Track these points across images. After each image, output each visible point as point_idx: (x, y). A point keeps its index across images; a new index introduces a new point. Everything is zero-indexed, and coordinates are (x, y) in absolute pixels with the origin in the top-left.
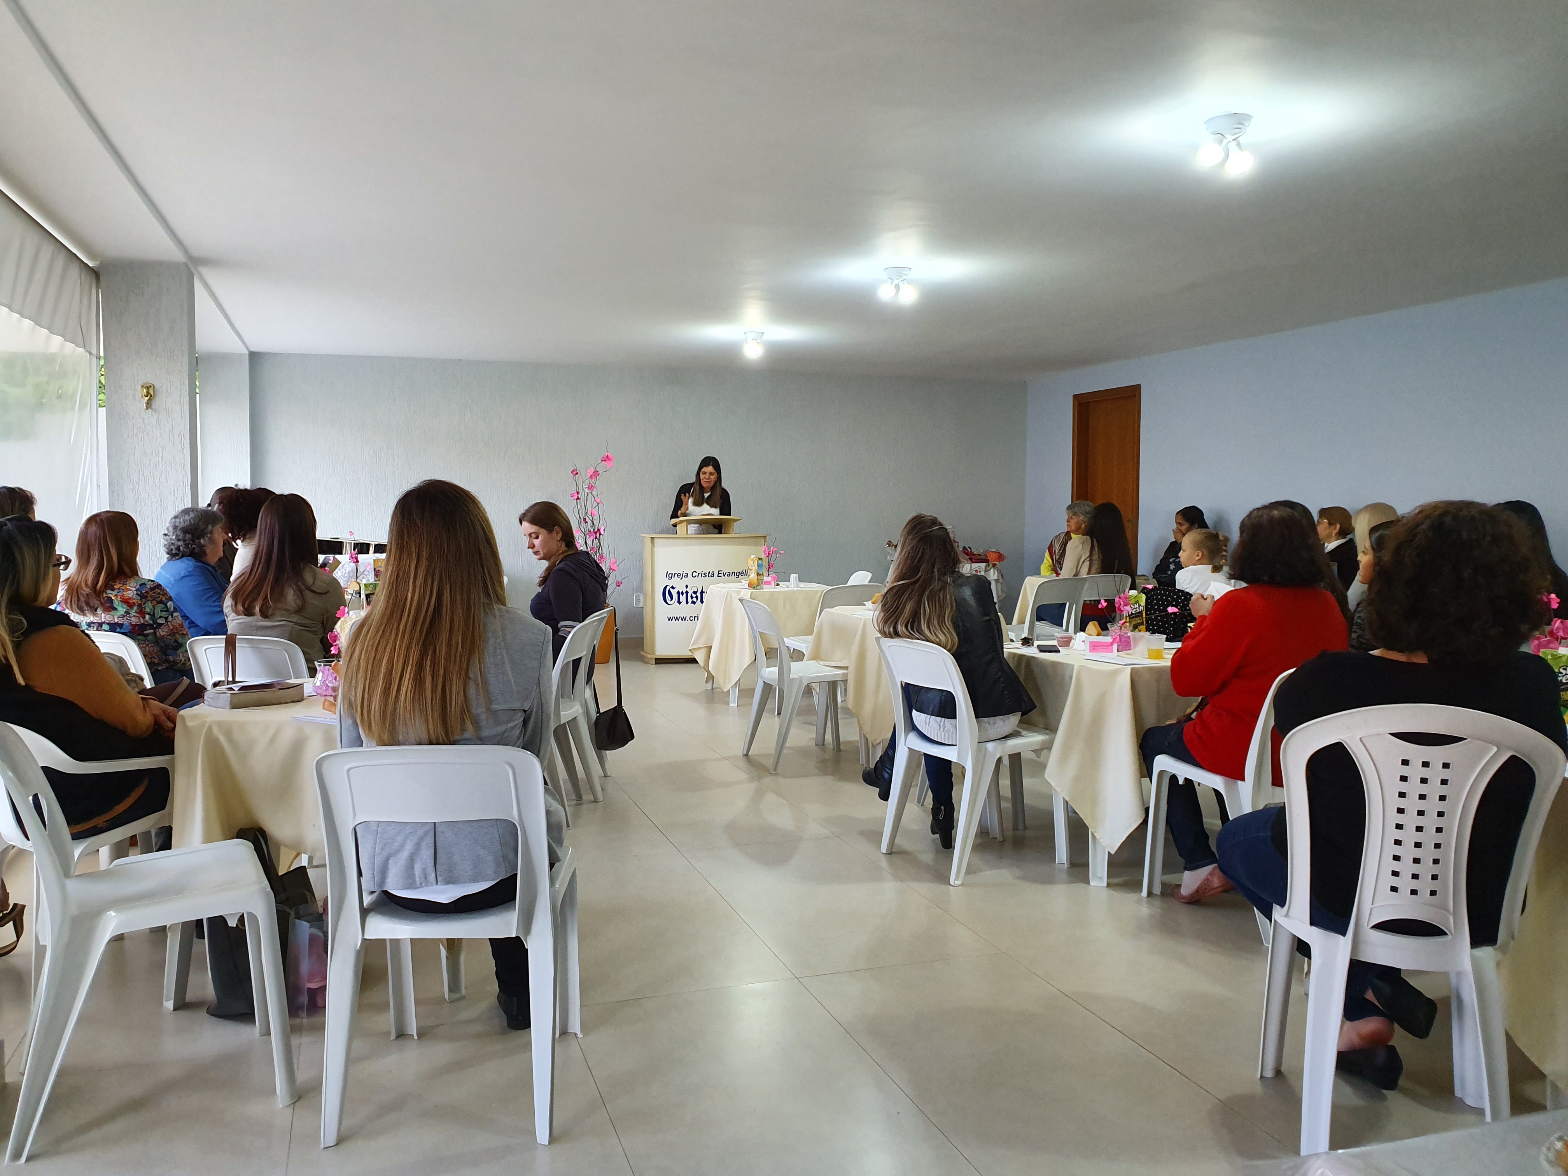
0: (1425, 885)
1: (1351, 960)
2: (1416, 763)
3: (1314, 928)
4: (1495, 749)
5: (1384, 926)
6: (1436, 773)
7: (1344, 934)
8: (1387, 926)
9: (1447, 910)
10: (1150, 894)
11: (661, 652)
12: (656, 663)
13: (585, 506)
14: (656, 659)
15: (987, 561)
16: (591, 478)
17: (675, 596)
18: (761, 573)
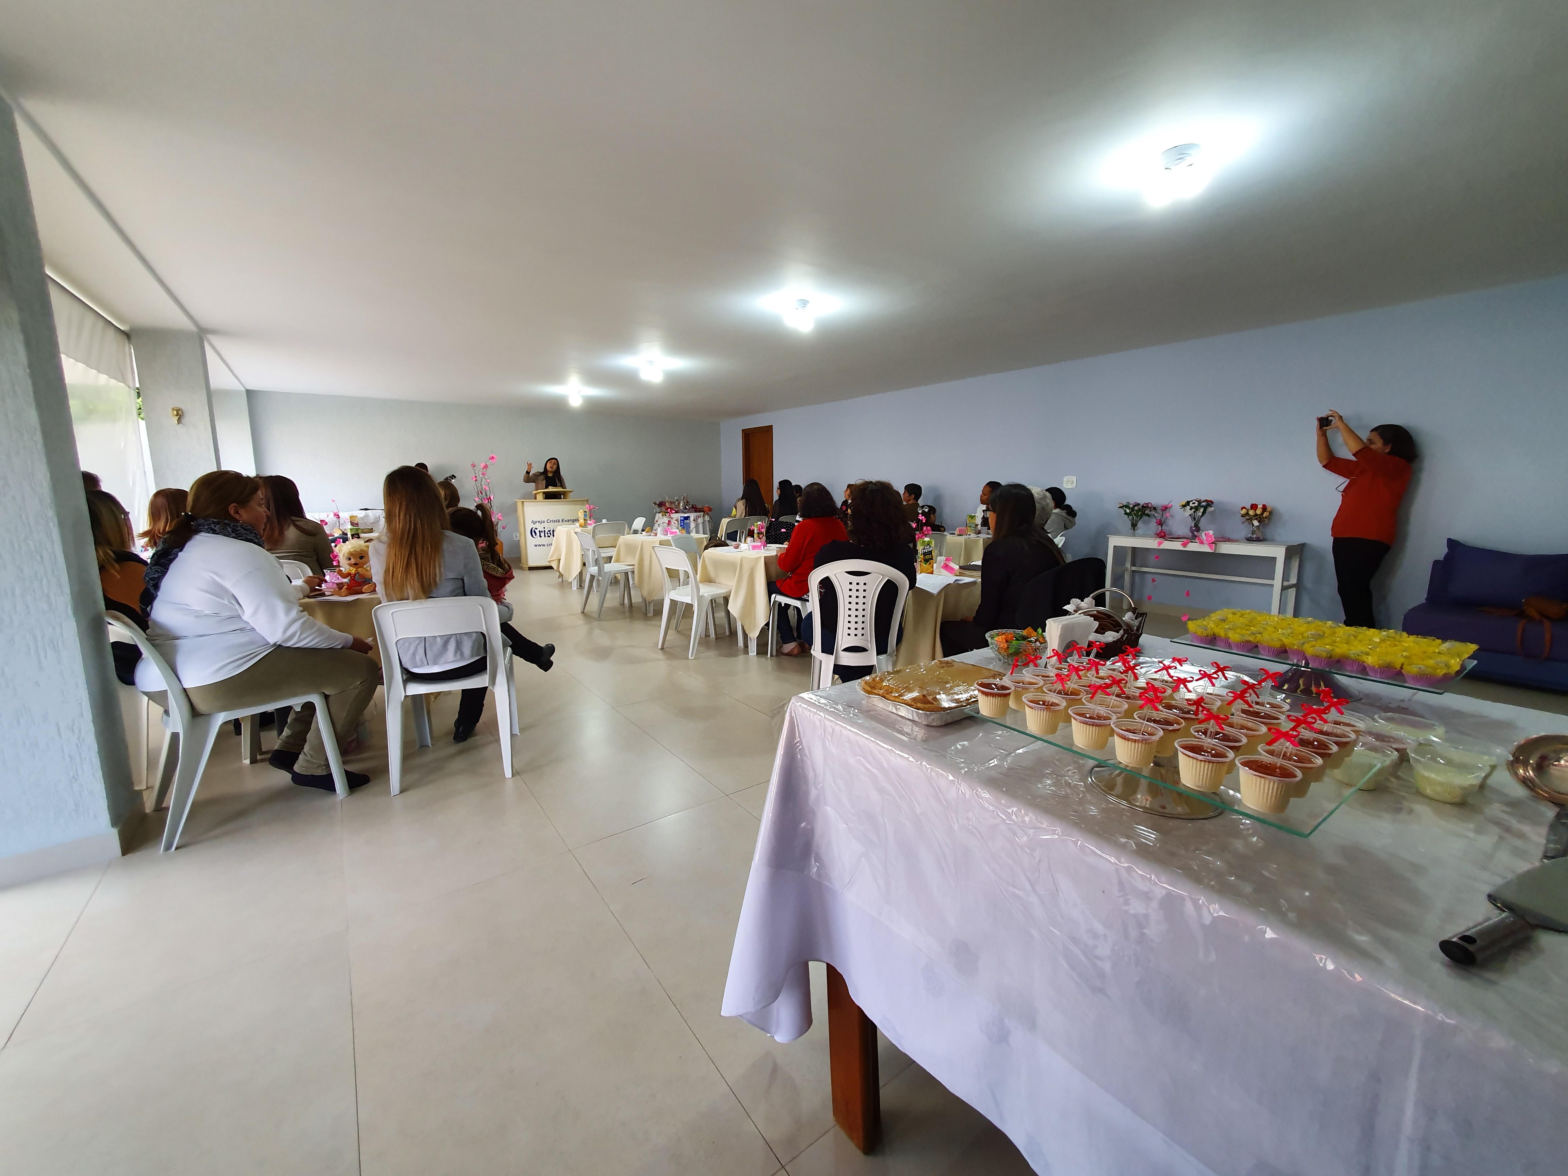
0: (860, 632)
1: (835, 665)
2: (854, 584)
3: (824, 654)
4: (882, 577)
5: (846, 650)
6: (861, 587)
7: (833, 655)
8: (847, 649)
9: (867, 641)
10: (771, 655)
11: (532, 564)
12: (529, 570)
13: (481, 485)
14: (529, 568)
15: (704, 511)
16: (483, 468)
17: (538, 533)
18: (586, 519)
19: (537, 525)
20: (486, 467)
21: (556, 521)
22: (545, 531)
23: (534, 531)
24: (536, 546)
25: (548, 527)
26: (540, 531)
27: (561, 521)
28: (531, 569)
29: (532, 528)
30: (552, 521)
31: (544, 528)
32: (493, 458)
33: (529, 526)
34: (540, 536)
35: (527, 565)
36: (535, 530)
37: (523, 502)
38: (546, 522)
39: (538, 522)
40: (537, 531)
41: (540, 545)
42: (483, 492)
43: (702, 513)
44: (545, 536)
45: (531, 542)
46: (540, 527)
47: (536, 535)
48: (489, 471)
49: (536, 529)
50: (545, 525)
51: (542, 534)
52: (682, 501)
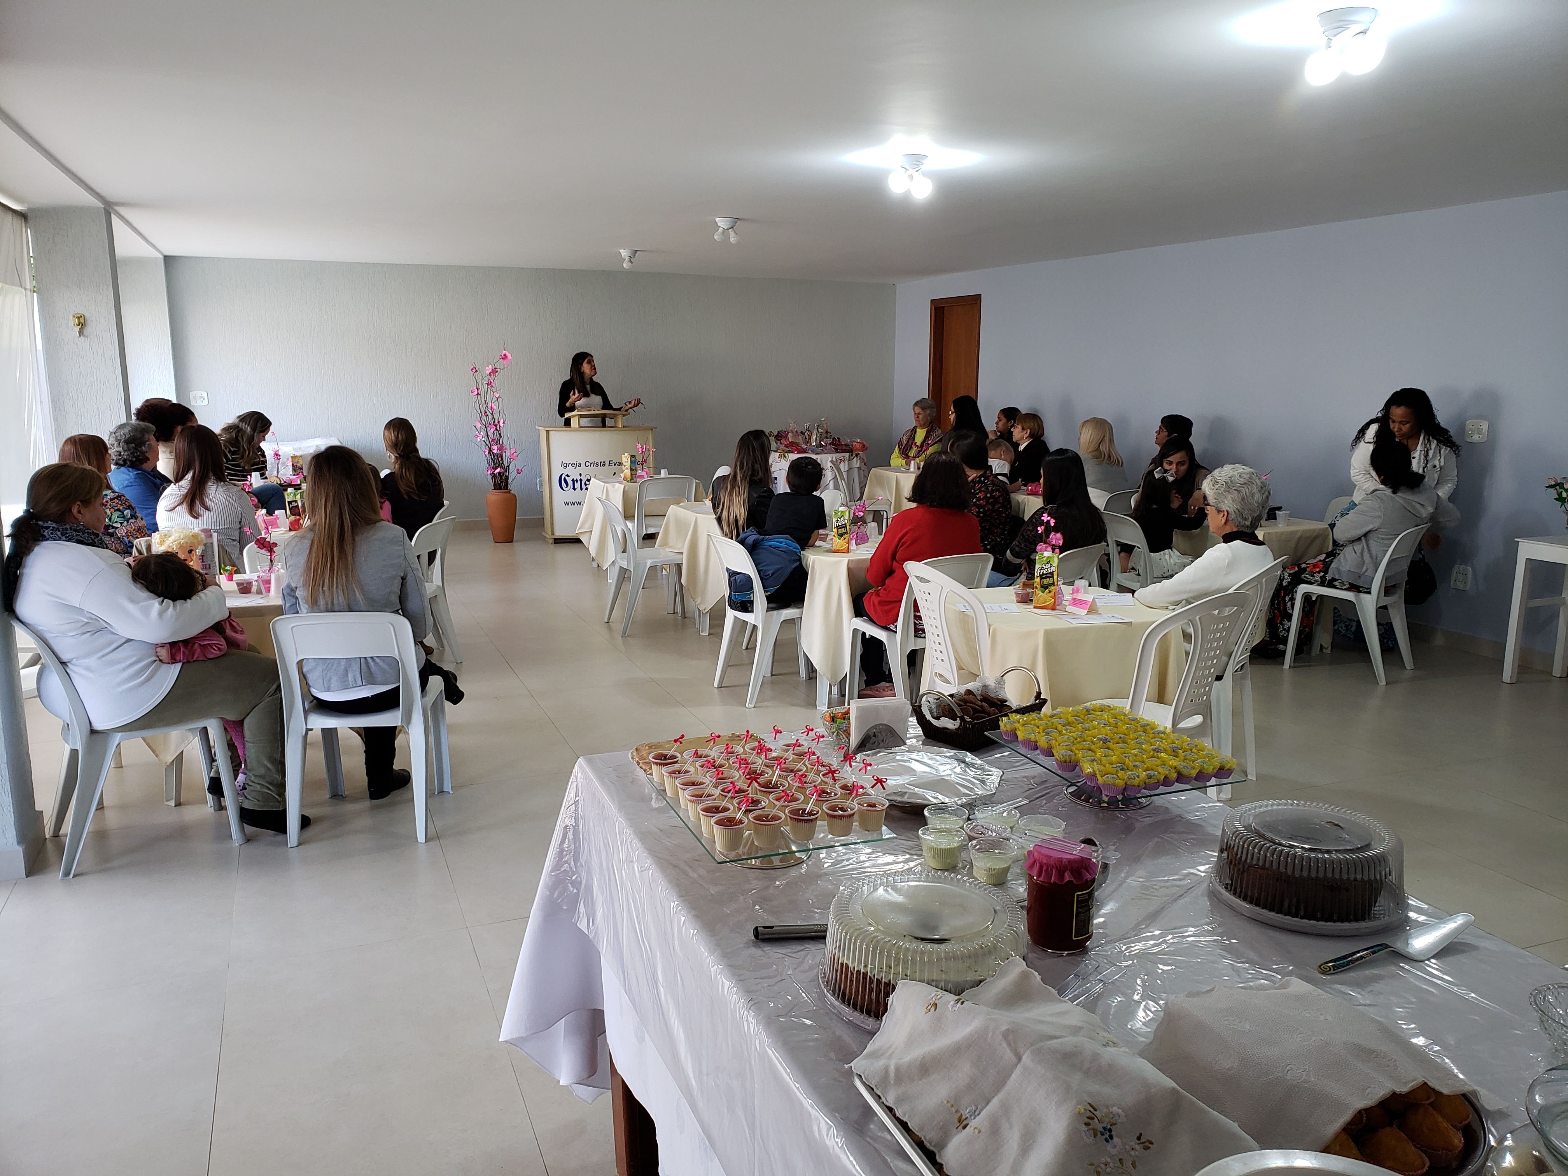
11: (560, 533)
12: (555, 543)
13: (485, 401)
14: (555, 539)
15: (851, 451)
16: (490, 374)
17: (570, 483)
18: (634, 468)
19: (570, 470)
20: (494, 371)
21: (599, 464)
22: (581, 480)
23: (565, 479)
24: (566, 504)
25: (585, 472)
26: (573, 480)
27: (607, 464)
28: (558, 541)
29: (562, 475)
30: (592, 464)
31: (581, 475)
32: (505, 357)
33: (557, 471)
34: (574, 489)
35: (553, 534)
36: (566, 477)
37: (548, 432)
38: (583, 465)
39: (570, 465)
40: (569, 480)
41: (573, 504)
42: (488, 413)
43: (848, 454)
44: (581, 489)
45: (560, 496)
46: (574, 473)
47: (567, 486)
48: (497, 380)
49: (568, 476)
50: (582, 469)
51: (577, 485)
52: (815, 432)
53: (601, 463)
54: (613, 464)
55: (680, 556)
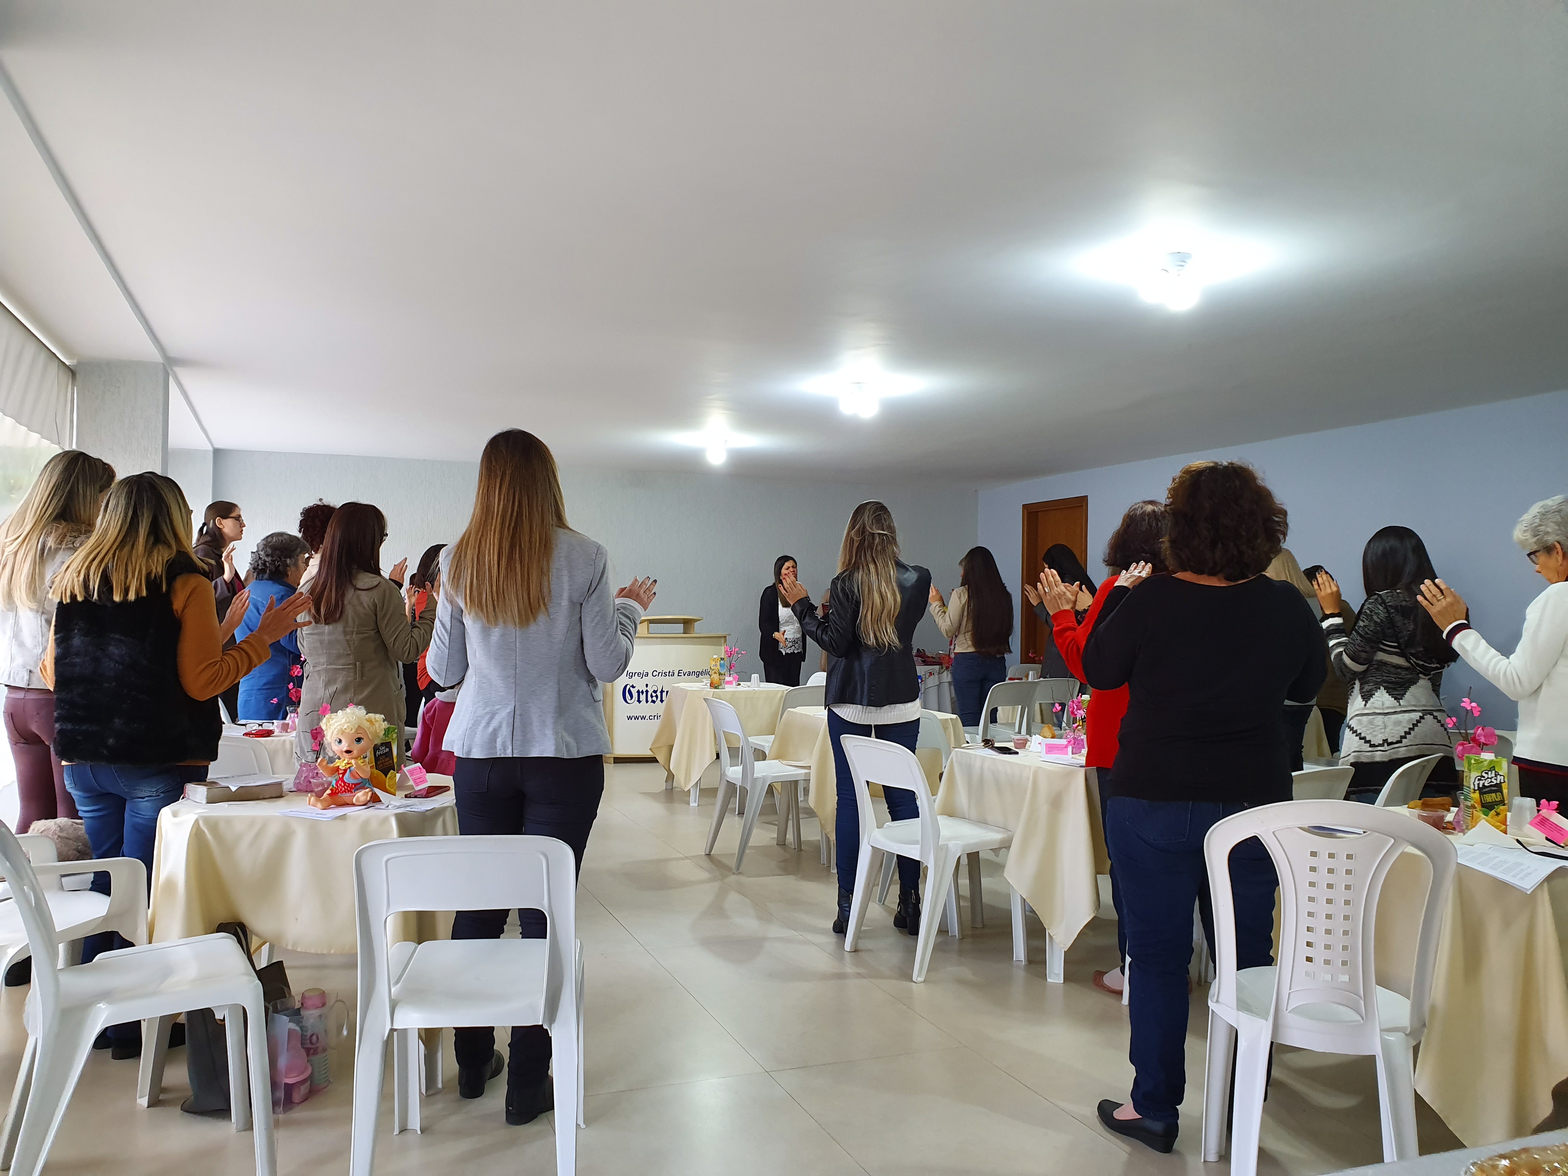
1: (1271, 1043)
9: (1357, 994)
11: (620, 751)
17: (635, 695)
18: (722, 672)
19: (635, 680)
21: (668, 674)
22: (647, 691)
23: (630, 691)
24: (629, 718)
25: (654, 683)
26: (638, 692)
27: (676, 674)
28: (618, 760)
29: (626, 685)
30: (660, 674)
31: (647, 685)
34: (639, 701)
36: (631, 688)
38: (650, 674)
39: (636, 674)
40: (634, 691)
41: (637, 718)
44: (647, 701)
45: (623, 709)
46: (639, 684)
47: (631, 699)
49: (633, 687)
50: (649, 680)
51: (643, 697)
53: (669, 672)
54: (682, 674)
55: (807, 771)
